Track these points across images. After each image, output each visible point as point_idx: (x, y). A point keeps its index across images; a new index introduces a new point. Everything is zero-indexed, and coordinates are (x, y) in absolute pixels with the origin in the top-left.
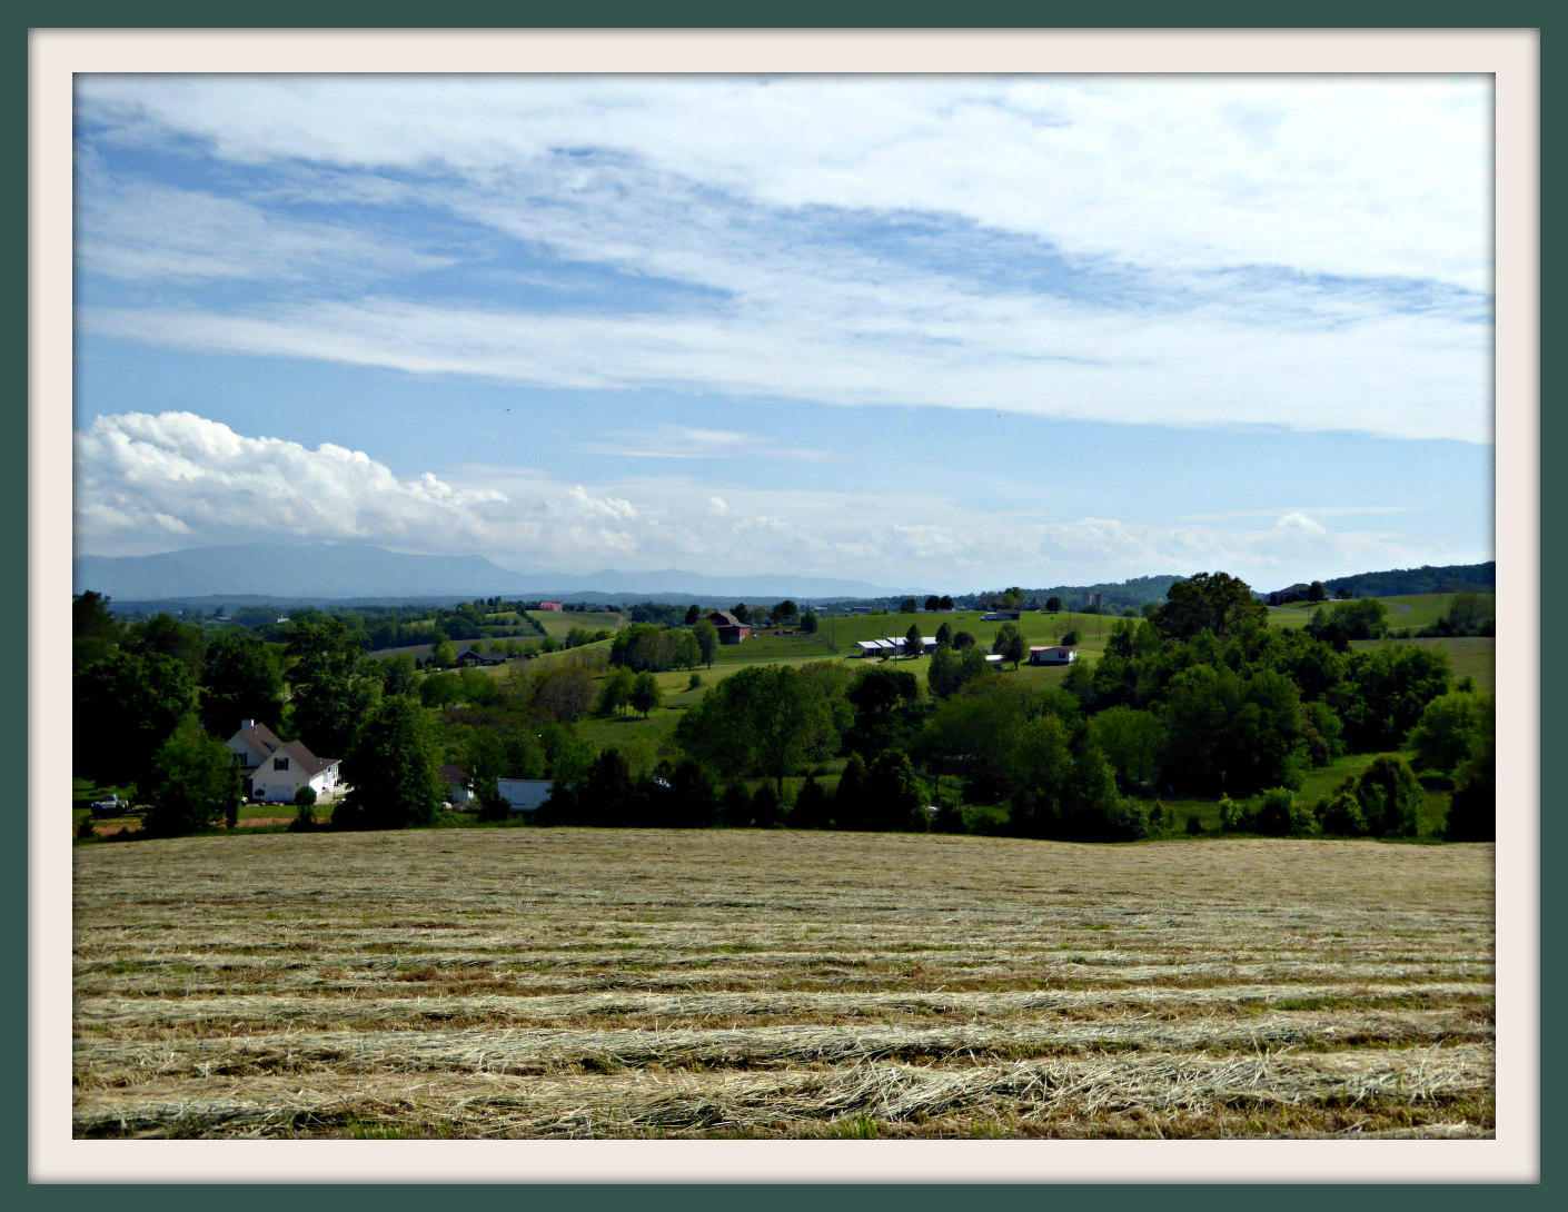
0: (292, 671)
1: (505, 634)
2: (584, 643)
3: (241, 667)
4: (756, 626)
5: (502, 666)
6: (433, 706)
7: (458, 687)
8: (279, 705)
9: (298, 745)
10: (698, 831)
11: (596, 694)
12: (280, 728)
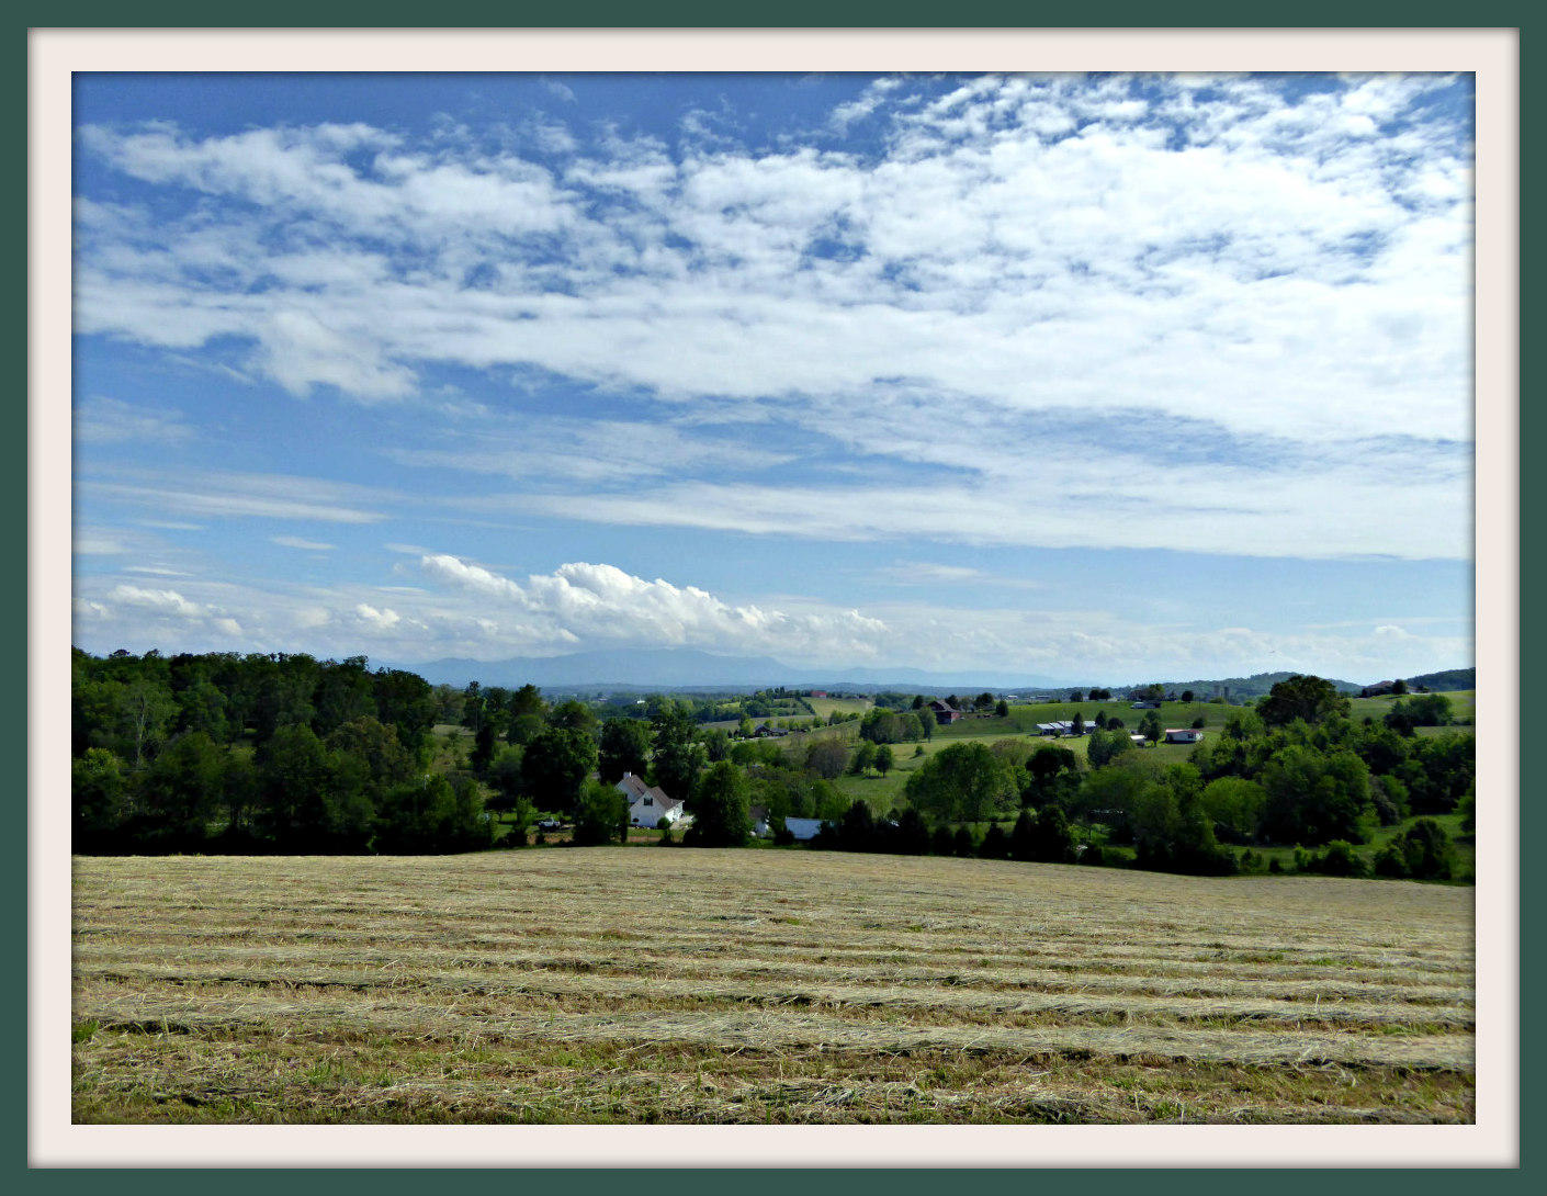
1: (787, 714)
2: (842, 722)
3: (623, 738)
5: (785, 738)
6: (740, 764)
7: (756, 751)
9: (658, 789)
10: (916, 857)
11: (850, 759)
12: (646, 778)
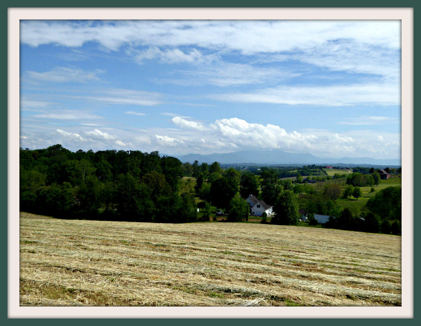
0: (261, 183)
1: (316, 175)
2: (339, 178)
3: (249, 181)
4: (392, 174)
5: (315, 183)
6: (297, 193)
7: (303, 188)
8: (258, 191)
9: (263, 202)
11: (342, 192)
12: (258, 197)
